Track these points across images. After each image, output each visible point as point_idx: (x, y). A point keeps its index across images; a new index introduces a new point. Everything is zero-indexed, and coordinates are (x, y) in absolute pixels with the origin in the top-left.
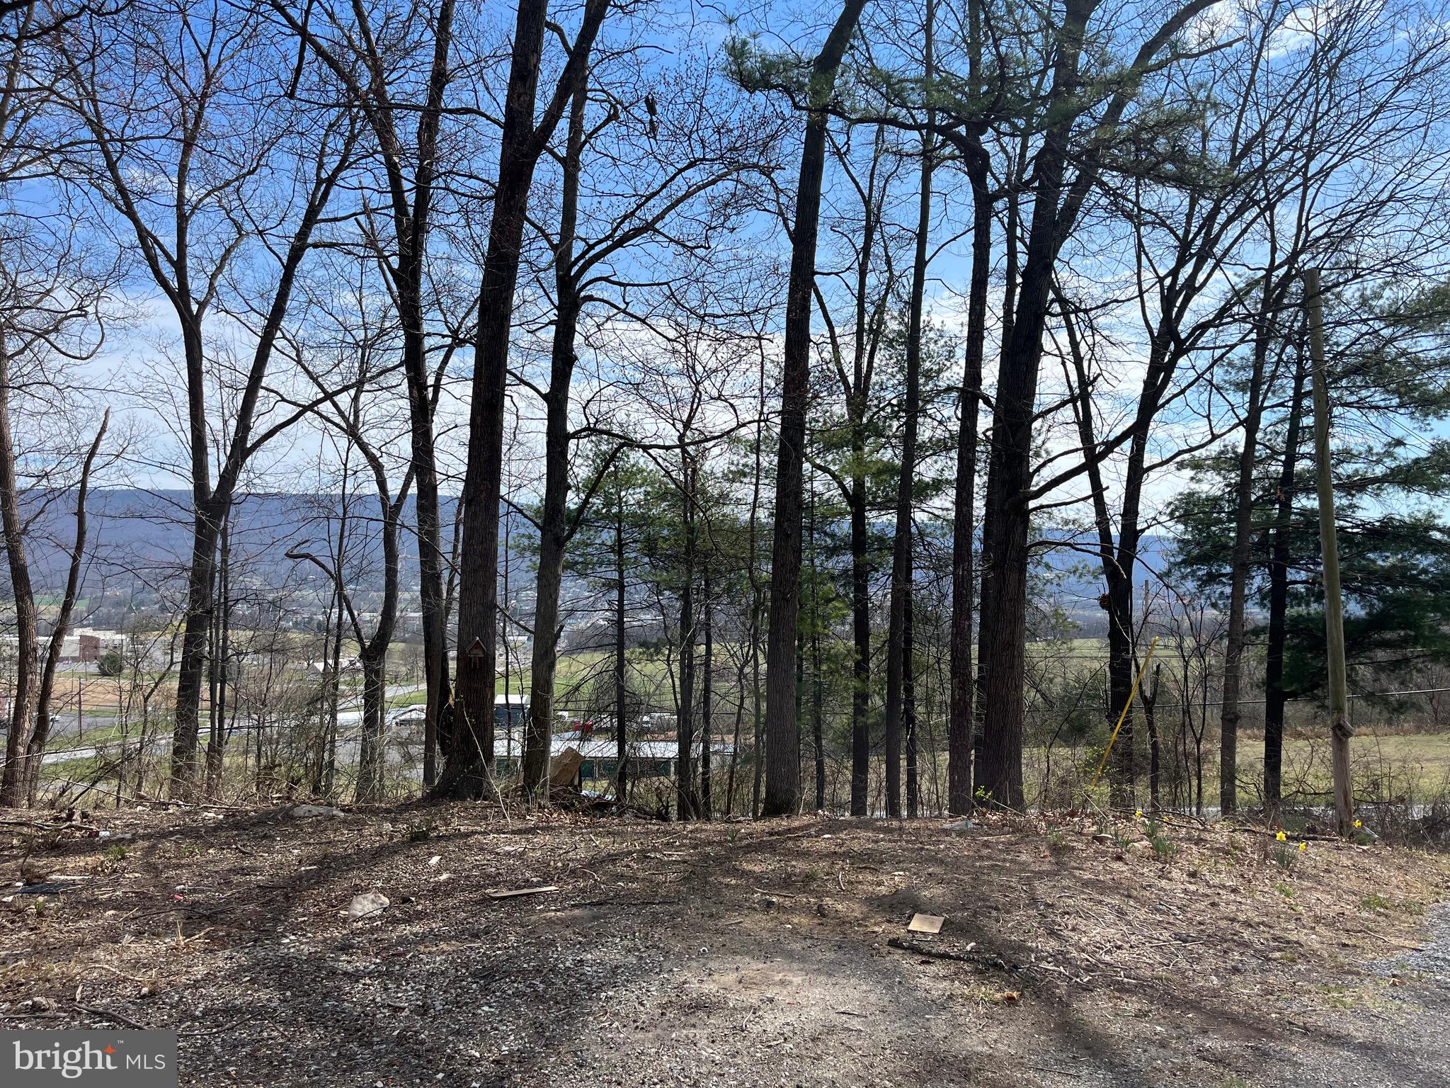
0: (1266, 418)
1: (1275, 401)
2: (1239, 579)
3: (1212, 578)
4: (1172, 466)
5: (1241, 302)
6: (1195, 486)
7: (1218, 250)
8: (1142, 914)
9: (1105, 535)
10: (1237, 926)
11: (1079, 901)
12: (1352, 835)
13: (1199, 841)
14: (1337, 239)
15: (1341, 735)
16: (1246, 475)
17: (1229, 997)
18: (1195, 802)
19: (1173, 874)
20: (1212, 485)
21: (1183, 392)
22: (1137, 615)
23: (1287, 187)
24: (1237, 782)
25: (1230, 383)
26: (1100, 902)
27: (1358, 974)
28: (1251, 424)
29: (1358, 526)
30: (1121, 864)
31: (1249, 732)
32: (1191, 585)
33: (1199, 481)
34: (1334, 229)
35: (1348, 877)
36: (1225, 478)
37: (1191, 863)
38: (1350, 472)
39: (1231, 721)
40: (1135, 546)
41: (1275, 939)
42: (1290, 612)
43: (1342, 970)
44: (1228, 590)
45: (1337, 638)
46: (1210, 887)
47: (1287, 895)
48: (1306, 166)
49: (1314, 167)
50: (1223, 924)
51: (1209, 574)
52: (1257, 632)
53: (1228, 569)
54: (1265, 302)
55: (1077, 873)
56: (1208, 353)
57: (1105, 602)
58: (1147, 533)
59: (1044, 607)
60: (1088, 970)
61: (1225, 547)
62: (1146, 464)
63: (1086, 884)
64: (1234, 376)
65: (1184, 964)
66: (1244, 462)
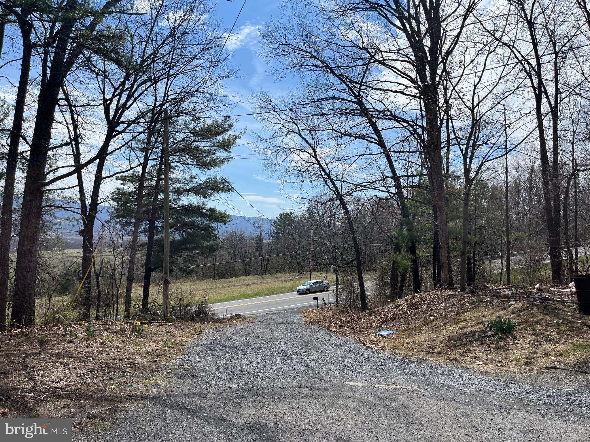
0: (150, 163)
1: (154, 157)
2: (136, 225)
3: (127, 224)
4: (114, 178)
5: (143, 117)
6: (122, 187)
7: (136, 95)
8: (77, 363)
9: (83, 205)
10: (116, 361)
11: (48, 363)
12: (168, 319)
13: (108, 330)
14: (178, 101)
15: (166, 283)
16: (141, 184)
17: (105, 391)
18: (115, 314)
19: (94, 345)
20: (130, 187)
21: (119, 148)
22: (95, 238)
23: (162, 77)
24: (131, 304)
25: (138, 148)
26: (57, 362)
27: (158, 371)
28: (144, 165)
29: (180, 207)
30: (71, 344)
31: (140, 284)
32: (118, 226)
33: (124, 185)
34: (178, 97)
35: (162, 335)
36: (134, 185)
37: (102, 339)
38: (178, 186)
39: (130, 280)
40: (97, 210)
41: (129, 364)
42: (155, 237)
43: (152, 371)
44: (133, 229)
45: (167, 248)
46: (108, 347)
47: (138, 346)
48: (169, 71)
49: (172, 72)
50: (110, 362)
51: (126, 222)
52: (143, 245)
53: (133, 220)
54: (152, 118)
55: (50, 351)
56: (131, 135)
57: (81, 233)
58: (102, 204)
59: (52, 234)
60: (44, 393)
61: (132, 212)
62: (103, 176)
63: (52, 355)
64: (139, 145)
65: (89, 381)
66: (141, 179)
